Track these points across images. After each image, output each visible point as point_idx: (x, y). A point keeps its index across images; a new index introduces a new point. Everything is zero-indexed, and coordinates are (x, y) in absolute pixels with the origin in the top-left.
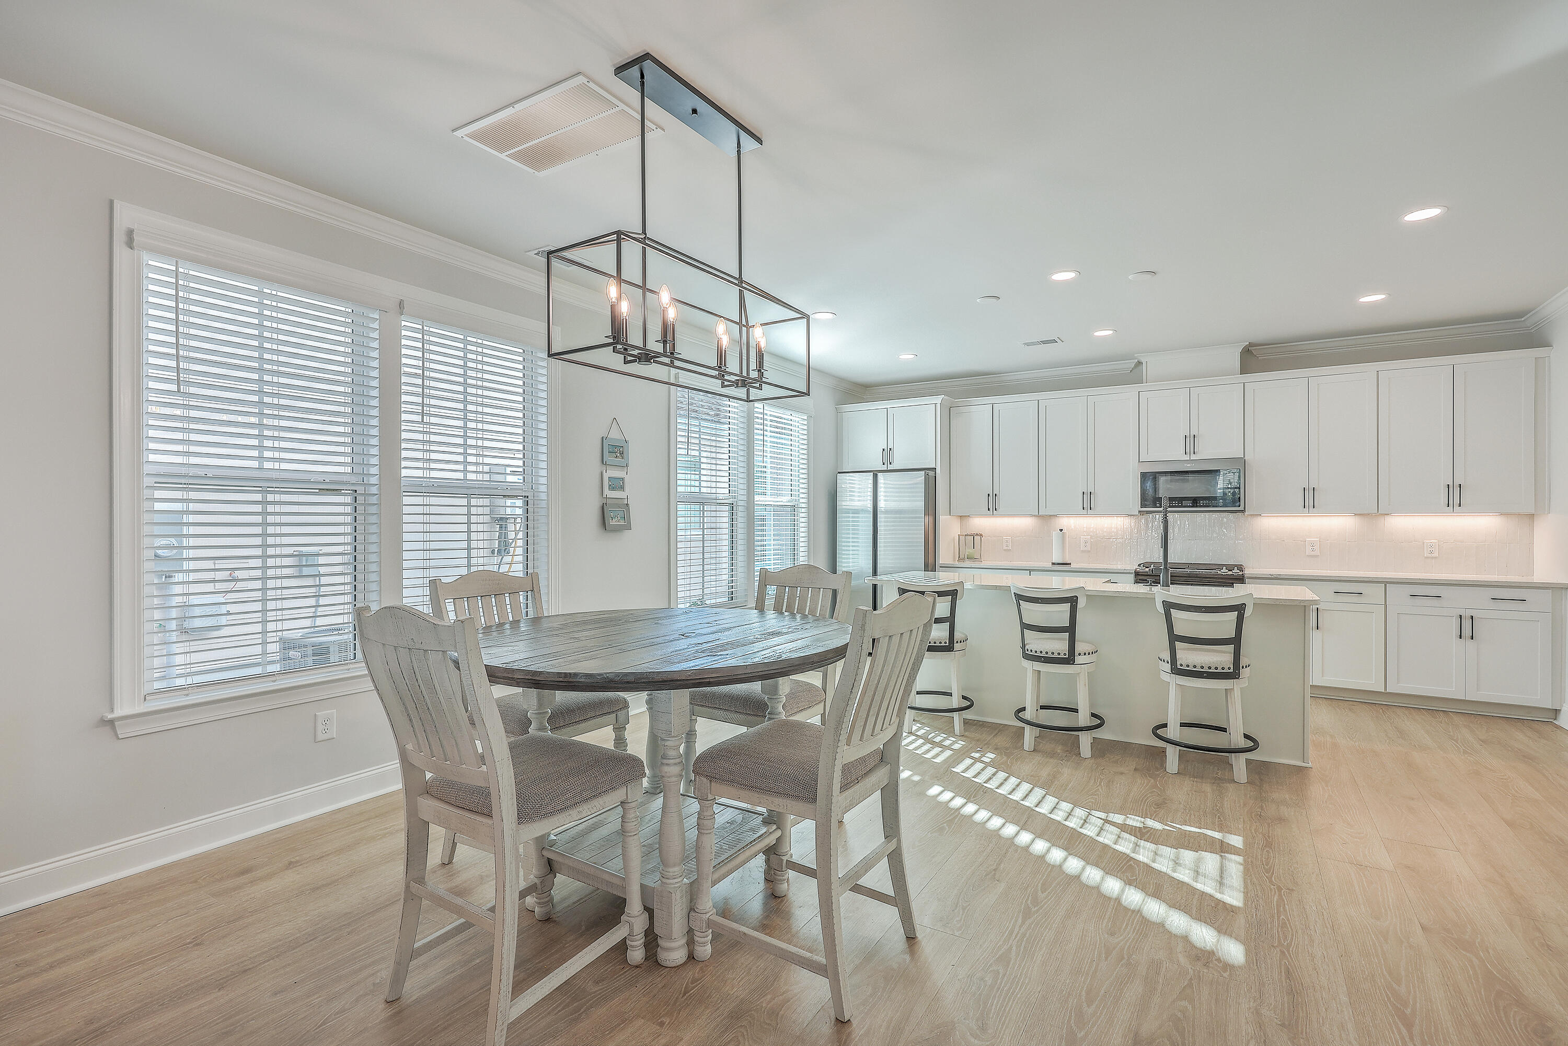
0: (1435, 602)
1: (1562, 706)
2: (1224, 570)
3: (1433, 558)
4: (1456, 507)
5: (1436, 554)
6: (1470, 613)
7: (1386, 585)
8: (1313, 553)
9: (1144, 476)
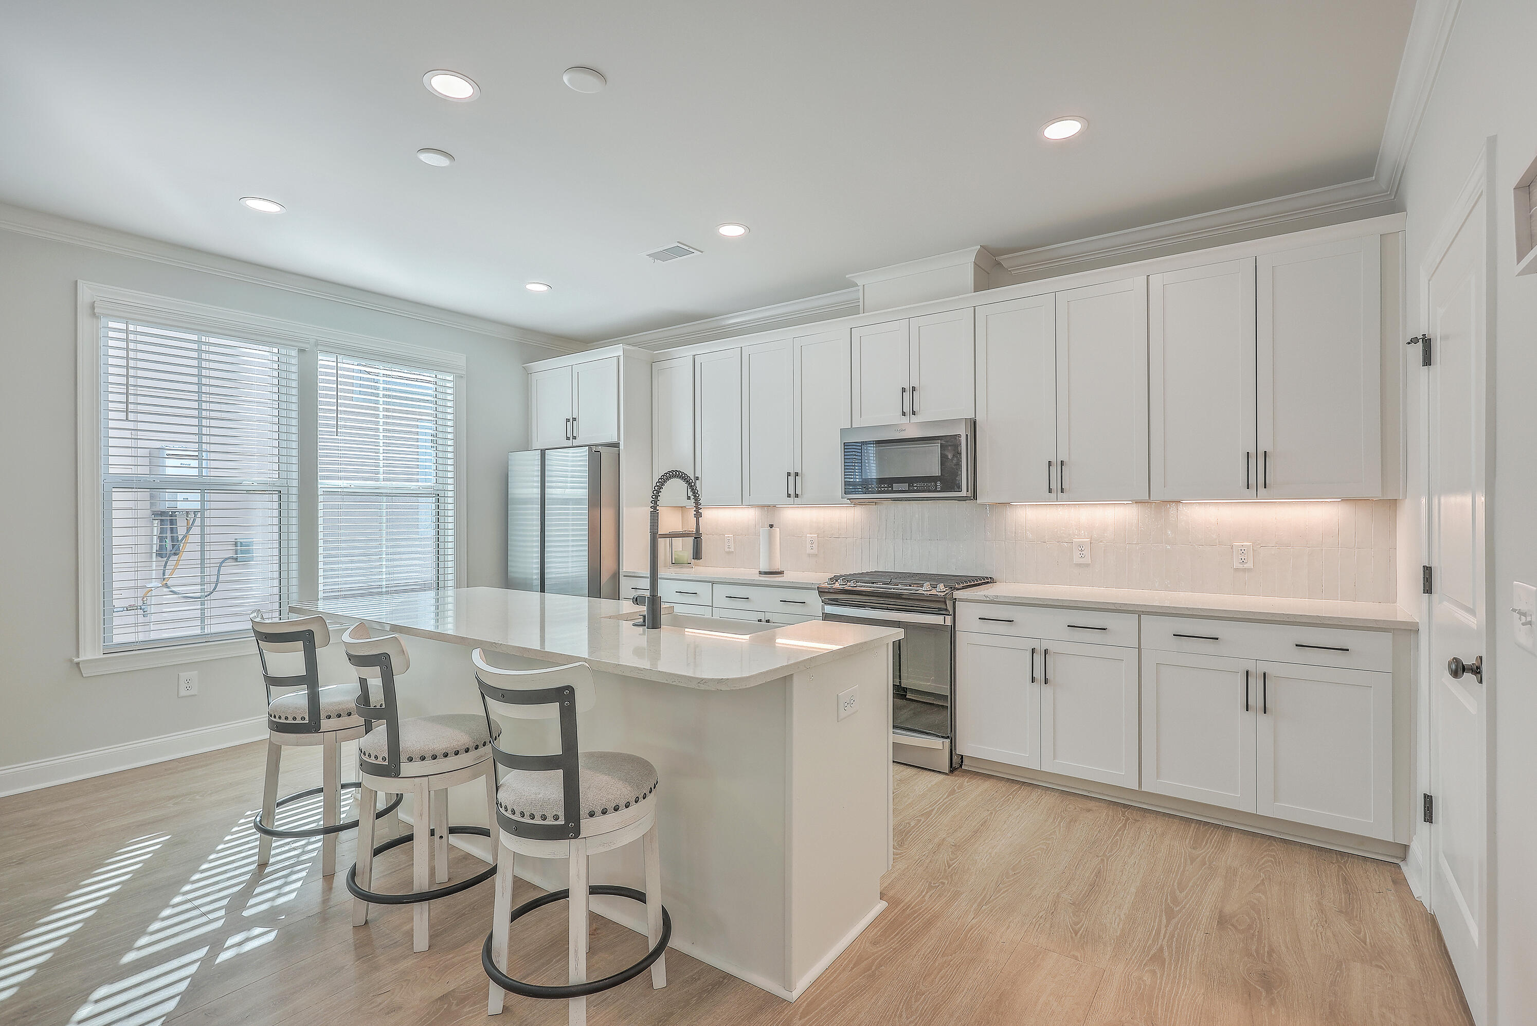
0: (1208, 646)
1: (1410, 839)
2: (927, 586)
3: (1244, 570)
4: (1261, 489)
5: (1249, 565)
6: (1263, 667)
7: (1139, 616)
8: (1082, 561)
9: (847, 447)
